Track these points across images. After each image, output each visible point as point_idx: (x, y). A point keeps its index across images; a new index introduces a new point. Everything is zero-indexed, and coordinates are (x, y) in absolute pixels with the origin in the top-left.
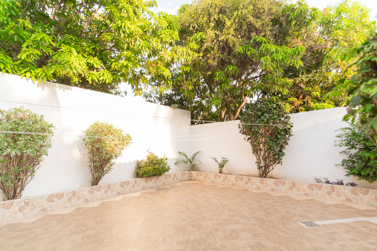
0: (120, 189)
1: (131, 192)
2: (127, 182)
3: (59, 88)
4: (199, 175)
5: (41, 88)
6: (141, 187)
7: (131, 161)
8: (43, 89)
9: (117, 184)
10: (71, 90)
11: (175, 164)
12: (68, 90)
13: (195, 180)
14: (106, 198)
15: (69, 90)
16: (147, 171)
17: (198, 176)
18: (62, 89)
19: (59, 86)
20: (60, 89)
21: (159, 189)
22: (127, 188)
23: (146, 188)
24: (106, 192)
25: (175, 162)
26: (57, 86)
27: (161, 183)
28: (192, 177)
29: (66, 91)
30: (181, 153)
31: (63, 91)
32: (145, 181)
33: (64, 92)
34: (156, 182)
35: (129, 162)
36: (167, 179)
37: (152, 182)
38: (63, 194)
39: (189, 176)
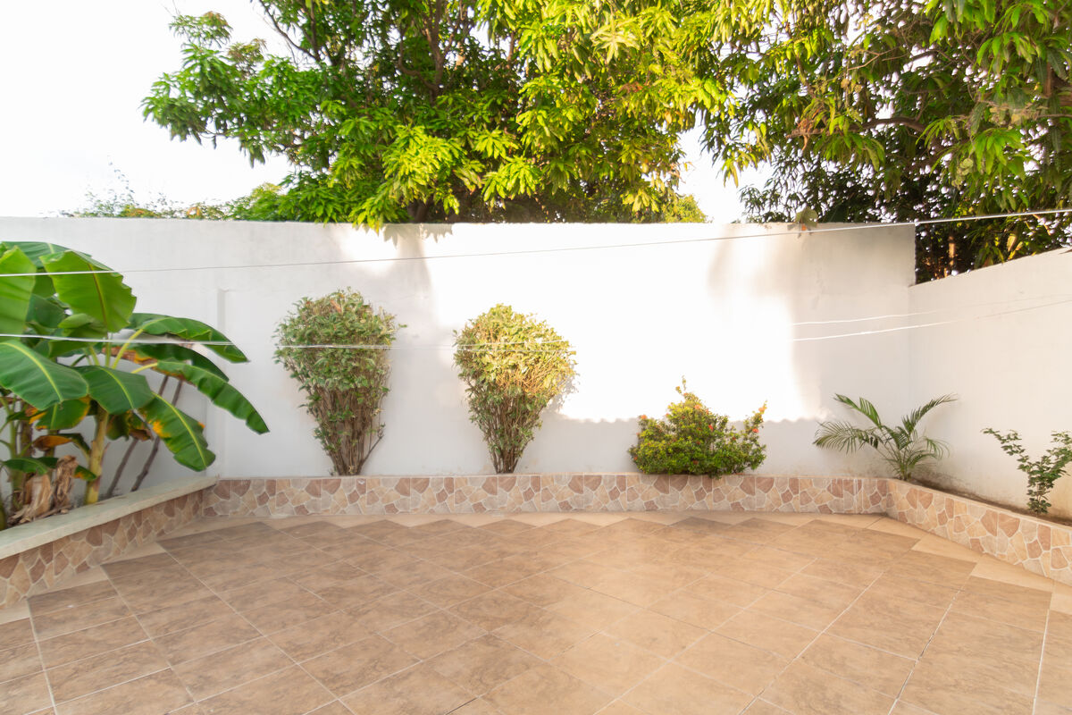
0: (569, 496)
1: (606, 511)
2: (592, 479)
3: (425, 235)
4: (918, 503)
5: (391, 241)
6: (640, 502)
7: (625, 417)
8: (395, 243)
9: (559, 478)
10: (451, 233)
11: (819, 443)
12: (444, 236)
13: (901, 519)
14: (527, 512)
15: (447, 234)
16: (649, 453)
17: (914, 505)
18: (432, 235)
19: (424, 228)
20: (428, 236)
21: (699, 523)
22: (594, 496)
23: (660, 508)
24: (528, 495)
25: (820, 436)
26: (421, 229)
27: (725, 504)
28: (890, 503)
29: (440, 237)
30: (849, 402)
31: (434, 240)
32: (655, 485)
33: (436, 240)
34: (700, 495)
35: (618, 422)
36: (752, 493)
37: (684, 491)
38: (427, 481)
39: (875, 499)
